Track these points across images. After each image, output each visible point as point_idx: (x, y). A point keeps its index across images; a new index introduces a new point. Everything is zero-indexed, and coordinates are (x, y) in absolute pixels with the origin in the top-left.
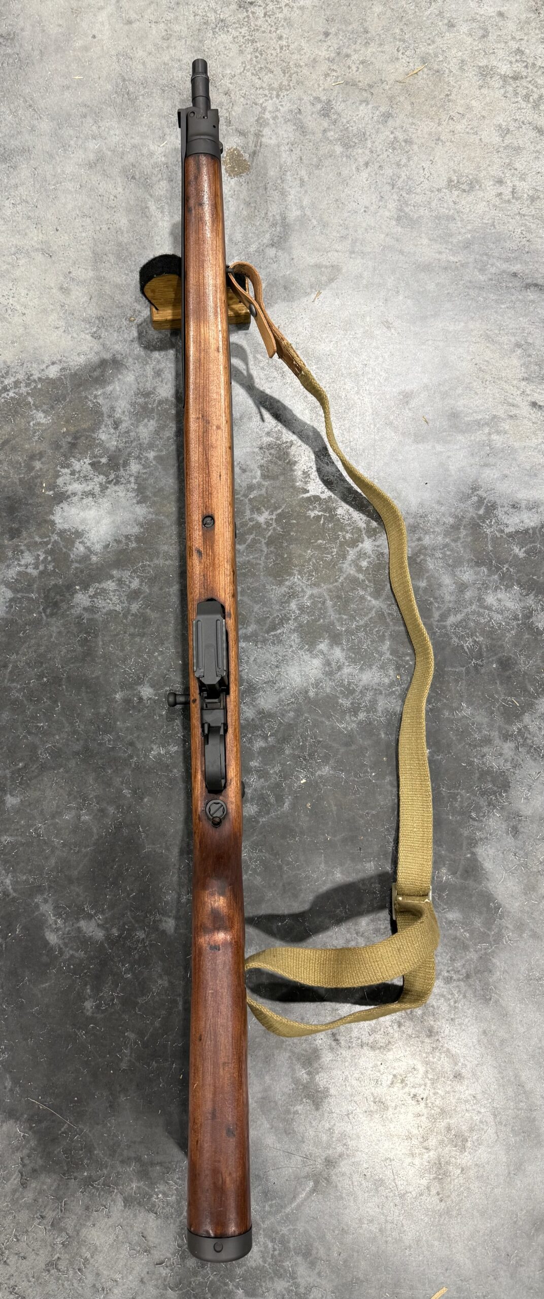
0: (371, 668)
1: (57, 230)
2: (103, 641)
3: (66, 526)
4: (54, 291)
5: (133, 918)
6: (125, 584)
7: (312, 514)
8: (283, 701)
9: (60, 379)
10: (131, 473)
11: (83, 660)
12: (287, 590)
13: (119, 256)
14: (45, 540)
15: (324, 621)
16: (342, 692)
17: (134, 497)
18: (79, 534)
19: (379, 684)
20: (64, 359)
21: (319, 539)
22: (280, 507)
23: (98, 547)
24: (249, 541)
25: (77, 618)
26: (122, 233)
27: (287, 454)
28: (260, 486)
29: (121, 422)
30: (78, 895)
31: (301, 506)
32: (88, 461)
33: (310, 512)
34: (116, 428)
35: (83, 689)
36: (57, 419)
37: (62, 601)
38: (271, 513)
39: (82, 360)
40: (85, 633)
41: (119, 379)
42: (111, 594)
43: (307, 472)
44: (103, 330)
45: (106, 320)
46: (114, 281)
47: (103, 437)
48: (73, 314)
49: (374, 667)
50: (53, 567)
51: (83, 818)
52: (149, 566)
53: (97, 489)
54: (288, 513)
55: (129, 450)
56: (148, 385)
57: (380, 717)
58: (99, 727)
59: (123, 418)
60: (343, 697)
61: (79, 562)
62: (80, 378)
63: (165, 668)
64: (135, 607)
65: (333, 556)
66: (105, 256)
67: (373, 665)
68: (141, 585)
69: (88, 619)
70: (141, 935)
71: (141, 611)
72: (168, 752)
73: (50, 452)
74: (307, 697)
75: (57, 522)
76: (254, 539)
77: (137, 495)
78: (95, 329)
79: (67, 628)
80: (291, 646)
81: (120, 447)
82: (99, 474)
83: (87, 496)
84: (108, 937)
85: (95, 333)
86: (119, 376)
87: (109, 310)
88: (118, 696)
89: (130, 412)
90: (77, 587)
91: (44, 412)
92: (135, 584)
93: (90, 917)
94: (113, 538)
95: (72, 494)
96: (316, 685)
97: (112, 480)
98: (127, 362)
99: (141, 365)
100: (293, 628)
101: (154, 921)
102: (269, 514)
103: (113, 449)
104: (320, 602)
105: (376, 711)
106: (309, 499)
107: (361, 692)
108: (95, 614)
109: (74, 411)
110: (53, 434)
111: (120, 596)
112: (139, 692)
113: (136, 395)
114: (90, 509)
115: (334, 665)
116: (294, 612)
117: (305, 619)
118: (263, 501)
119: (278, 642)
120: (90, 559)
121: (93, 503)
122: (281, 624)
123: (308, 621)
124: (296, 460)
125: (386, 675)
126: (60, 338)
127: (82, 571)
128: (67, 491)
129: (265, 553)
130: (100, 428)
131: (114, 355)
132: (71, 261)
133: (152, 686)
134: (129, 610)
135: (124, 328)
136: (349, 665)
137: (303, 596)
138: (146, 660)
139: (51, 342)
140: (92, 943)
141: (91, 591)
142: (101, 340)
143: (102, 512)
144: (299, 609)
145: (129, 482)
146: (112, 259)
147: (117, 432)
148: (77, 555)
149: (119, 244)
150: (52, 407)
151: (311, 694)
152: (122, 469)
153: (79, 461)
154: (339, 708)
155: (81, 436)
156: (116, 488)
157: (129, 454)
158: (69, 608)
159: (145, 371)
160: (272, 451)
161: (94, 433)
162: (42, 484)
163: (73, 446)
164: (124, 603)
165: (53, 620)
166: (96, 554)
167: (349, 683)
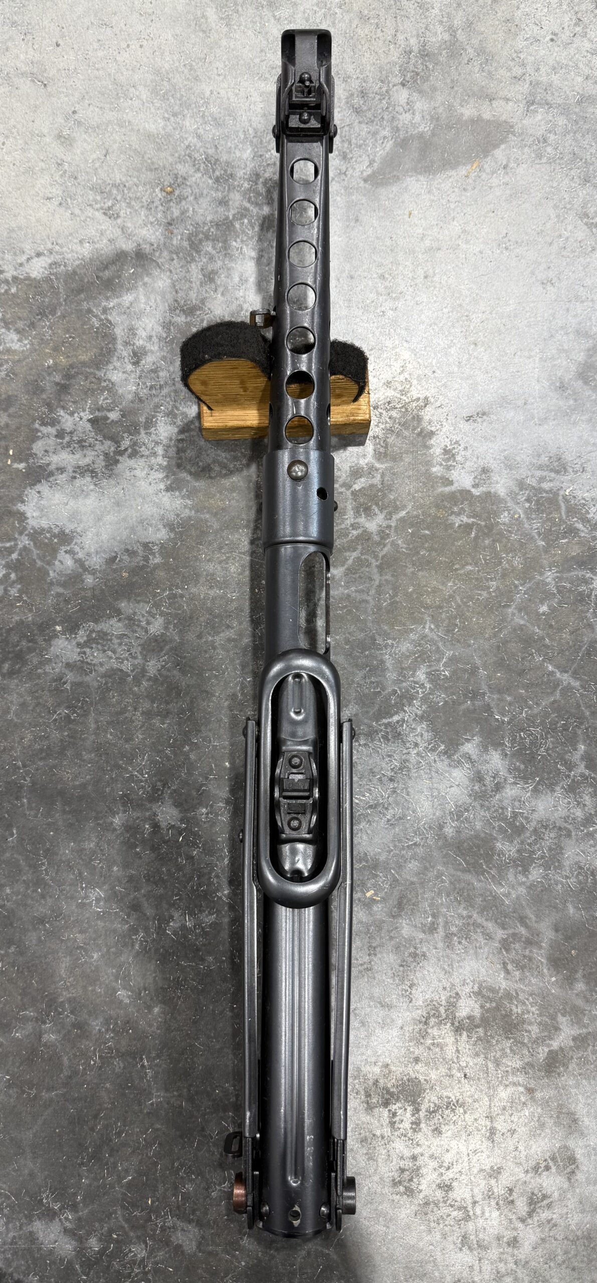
0: (553, 791)
1: (58, 45)
2: (97, 722)
3: (44, 523)
4: (48, 140)
5: (127, 1221)
6: (138, 626)
7: (457, 521)
8: (400, 841)
9: (47, 280)
10: (156, 439)
11: (62, 753)
12: (411, 647)
13: (155, 91)
14: (8, 545)
15: (473, 705)
16: (501, 830)
17: (162, 480)
18: (65, 538)
19: (566, 819)
20: (57, 248)
21: (467, 564)
22: (404, 507)
23: (96, 562)
24: (350, 562)
25: (55, 681)
26: (162, 54)
27: (419, 419)
28: (372, 469)
29: (145, 353)
30: (32, 1175)
31: (437, 506)
32: (87, 415)
33: (453, 517)
34: (136, 364)
35: (58, 805)
36: (39, 344)
37: (30, 650)
38: (389, 516)
39: (86, 251)
40: (68, 708)
41: (145, 284)
42: (116, 641)
43: (450, 451)
44: (124, 205)
45: (129, 189)
46: (144, 129)
47: (116, 376)
48: (76, 178)
49: (558, 788)
50: (19, 591)
51: (45, 1038)
52: (182, 596)
53: (100, 463)
54: (417, 516)
55: (156, 400)
56: (193, 295)
57: (567, 877)
58: (80, 874)
59: (149, 346)
60: (503, 839)
61: (64, 585)
62: (82, 280)
63: (200, 775)
64: (153, 666)
65: (490, 593)
66: (131, 90)
67: (556, 784)
68: (166, 628)
69: (74, 684)
70: (138, 1251)
71: (164, 672)
72: (198, 925)
73: (24, 398)
74: (441, 836)
75: (29, 515)
76: (358, 558)
77: (167, 477)
78: (110, 204)
79: (37, 698)
80: (416, 745)
81: (141, 394)
82: (105, 437)
83: (82, 474)
84: (81, 1251)
85: (109, 208)
86: (146, 279)
87: (136, 173)
88: (117, 821)
89: (160, 339)
90: (58, 628)
91: (18, 331)
92: (156, 627)
93: (50, 1215)
94: (123, 546)
95: (58, 469)
96: (458, 813)
97: (126, 450)
98: (159, 257)
99: (183, 262)
100: (419, 713)
101: (163, 1229)
102: (386, 519)
103: (130, 397)
104: (465, 670)
105: (560, 867)
106: (453, 493)
107: (535, 830)
108: (87, 674)
109: (68, 331)
110: (31, 369)
111: (130, 646)
112: (155, 814)
113: (172, 310)
114: (87, 496)
115: (488, 780)
116: (422, 686)
117: (440, 698)
118: (376, 496)
119: (394, 737)
120: (83, 581)
121: (92, 487)
122: (400, 707)
123: (446, 702)
124: (433, 429)
125: (579, 803)
126: (53, 214)
127: (67, 602)
128: (48, 465)
129: (377, 583)
130: (108, 362)
131: (139, 245)
132: (77, 95)
133: (178, 805)
134: (144, 671)
135: (157, 203)
136: (515, 783)
137: (439, 660)
138: (169, 759)
139: (38, 221)
140: (53, 1262)
141: (81, 636)
142: (119, 221)
143: (106, 502)
144: (431, 681)
145: (155, 454)
146: (145, 94)
147: (138, 369)
148: (60, 574)
149: (157, 72)
150: (32, 325)
151: (449, 831)
152: (142, 432)
153: (72, 414)
154: (496, 857)
155: (78, 373)
156: (132, 463)
157: (157, 406)
158: (42, 664)
159: (188, 271)
160: (394, 414)
161: (99, 369)
162: (7, 450)
163: (63, 389)
164: (135, 658)
165: (13, 683)
166: (93, 572)
167: (515, 815)
